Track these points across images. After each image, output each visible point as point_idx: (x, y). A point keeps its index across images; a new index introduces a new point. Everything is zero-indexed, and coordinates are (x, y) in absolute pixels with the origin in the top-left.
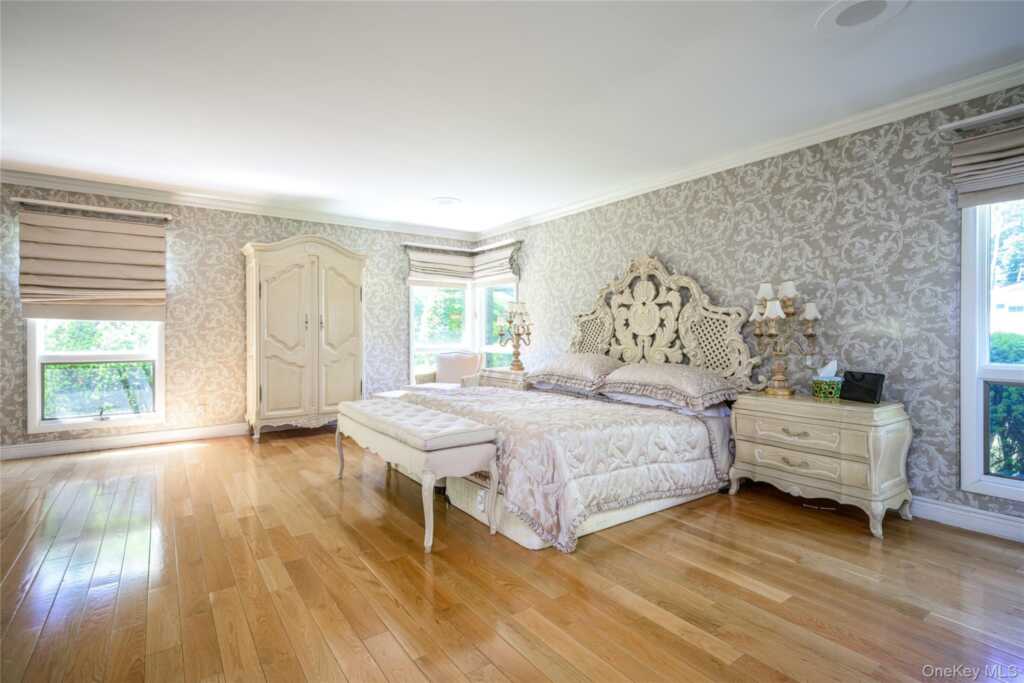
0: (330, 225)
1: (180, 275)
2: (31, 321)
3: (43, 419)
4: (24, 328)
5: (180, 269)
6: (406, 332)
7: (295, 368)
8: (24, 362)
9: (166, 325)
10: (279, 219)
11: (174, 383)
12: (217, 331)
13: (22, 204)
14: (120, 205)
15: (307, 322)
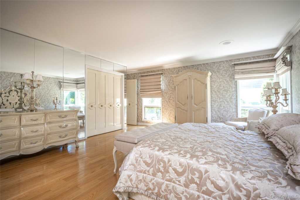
0: (203, 64)
1: (165, 86)
2: (142, 98)
3: (145, 118)
4: (142, 100)
5: (165, 85)
6: (236, 100)
7: (184, 111)
8: (142, 107)
9: (162, 99)
10: (187, 66)
11: (164, 113)
12: (172, 100)
13: (141, 76)
14: (155, 72)
15: (188, 97)
